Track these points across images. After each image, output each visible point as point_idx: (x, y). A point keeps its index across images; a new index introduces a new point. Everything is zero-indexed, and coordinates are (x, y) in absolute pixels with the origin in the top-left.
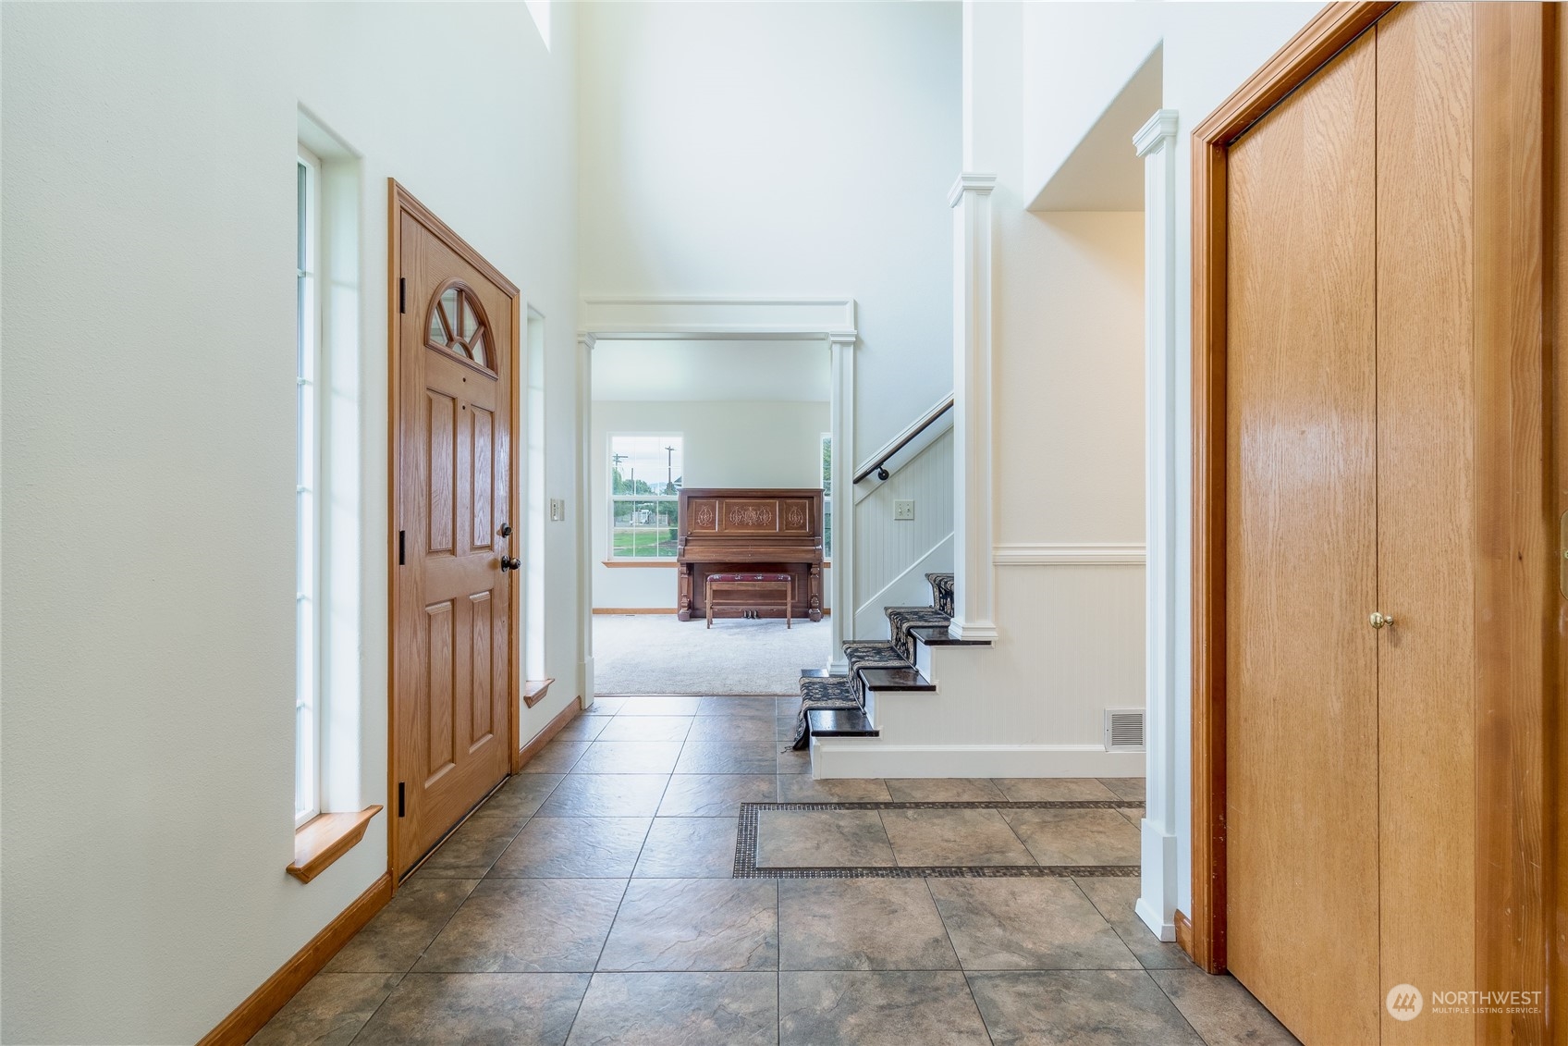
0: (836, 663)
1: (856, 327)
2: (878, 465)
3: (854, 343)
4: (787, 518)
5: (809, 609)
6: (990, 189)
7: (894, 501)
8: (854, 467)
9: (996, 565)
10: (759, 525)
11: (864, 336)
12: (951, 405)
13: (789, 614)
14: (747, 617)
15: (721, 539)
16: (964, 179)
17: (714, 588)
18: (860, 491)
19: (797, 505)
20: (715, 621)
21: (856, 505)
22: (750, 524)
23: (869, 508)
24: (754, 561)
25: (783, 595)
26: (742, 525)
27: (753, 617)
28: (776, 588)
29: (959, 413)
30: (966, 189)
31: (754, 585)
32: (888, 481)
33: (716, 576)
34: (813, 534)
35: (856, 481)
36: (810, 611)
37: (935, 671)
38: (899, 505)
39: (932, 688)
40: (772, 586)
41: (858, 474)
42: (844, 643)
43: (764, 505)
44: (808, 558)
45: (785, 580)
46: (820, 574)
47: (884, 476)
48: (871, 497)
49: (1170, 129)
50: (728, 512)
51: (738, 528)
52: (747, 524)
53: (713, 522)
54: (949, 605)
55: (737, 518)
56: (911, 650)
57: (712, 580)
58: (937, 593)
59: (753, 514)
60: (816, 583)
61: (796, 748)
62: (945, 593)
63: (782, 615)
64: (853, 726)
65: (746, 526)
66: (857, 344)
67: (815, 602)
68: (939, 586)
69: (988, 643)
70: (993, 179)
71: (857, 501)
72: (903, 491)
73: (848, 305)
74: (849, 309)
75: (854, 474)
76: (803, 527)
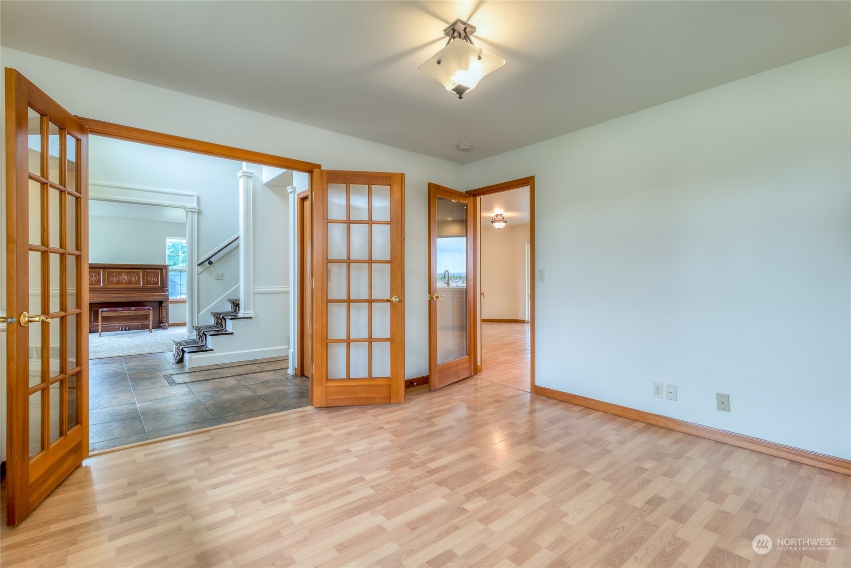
0: (190, 335)
1: (198, 206)
2: (209, 259)
3: (198, 212)
4: (147, 279)
5: (160, 323)
6: (252, 177)
7: (215, 273)
8: (198, 260)
9: (254, 293)
10: (130, 283)
11: (202, 210)
12: (238, 238)
13: (151, 327)
14: (122, 330)
15: (104, 290)
16: (243, 172)
17: (104, 315)
18: (200, 269)
19: (153, 272)
20: (102, 333)
21: (199, 274)
22: (124, 282)
23: (204, 276)
24: (127, 301)
25: (146, 317)
26: (118, 282)
27: (126, 330)
28: (143, 313)
29: (241, 241)
30: (243, 175)
31: (130, 313)
32: (212, 265)
33: (105, 309)
34: (163, 287)
35: (199, 265)
36: (161, 325)
37: (233, 327)
38: (217, 274)
39: (232, 333)
40: (142, 312)
41: (199, 262)
42: (193, 327)
43: (133, 272)
44: (160, 298)
45: (149, 309)
46: (167, 306)
47: (211, 263)
48: (205, 272)
49: (294, 190)
50: (108, 277)
51: (116, 284)
52: (122, 282)
53: (99, 281)
54: (237, 309)
55: (115, 279)
56: (224, 324)
57: (102, 311)
58: (233, 306)
59: (126, 277)
60: (165, 310)
61: (178, 363)
62: (236, 305)
63: (145, 327)
64: (201, 349)
65: (122, 283)
66: (199, 212)
67: (164, 320)
68: (234, 303)
69: (251, 318)
70: (253, 174)
71: (199, 272)
72: (218, 269)
73: (195, 198)
74: (195, 199)
75: (198, 262)
76: (157, 283)
